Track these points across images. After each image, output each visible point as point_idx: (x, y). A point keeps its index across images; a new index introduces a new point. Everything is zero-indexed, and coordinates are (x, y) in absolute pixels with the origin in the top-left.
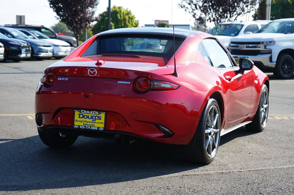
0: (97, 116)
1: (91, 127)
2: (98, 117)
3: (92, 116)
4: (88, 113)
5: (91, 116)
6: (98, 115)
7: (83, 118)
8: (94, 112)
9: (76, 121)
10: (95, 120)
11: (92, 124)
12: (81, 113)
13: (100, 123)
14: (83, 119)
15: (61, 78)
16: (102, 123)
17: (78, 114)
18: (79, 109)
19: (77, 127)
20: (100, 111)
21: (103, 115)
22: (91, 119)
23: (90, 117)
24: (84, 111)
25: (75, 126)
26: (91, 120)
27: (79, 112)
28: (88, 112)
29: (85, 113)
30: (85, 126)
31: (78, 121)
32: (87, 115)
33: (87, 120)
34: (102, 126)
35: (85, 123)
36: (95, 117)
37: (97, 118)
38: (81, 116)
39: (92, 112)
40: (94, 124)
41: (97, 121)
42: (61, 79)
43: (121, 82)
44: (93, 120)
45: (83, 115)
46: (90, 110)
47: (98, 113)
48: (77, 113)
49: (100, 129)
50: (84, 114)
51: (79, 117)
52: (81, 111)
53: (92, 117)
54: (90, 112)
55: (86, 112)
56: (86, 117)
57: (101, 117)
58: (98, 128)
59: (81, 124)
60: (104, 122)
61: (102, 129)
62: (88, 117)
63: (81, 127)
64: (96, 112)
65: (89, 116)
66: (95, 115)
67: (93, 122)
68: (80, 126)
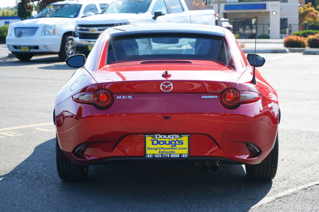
0: (177, 140)
1: (170, 155)
2: (179, 142)
3: (171, 140)
4: (165, 138)
5: (169, 141)
6: (179, 139)
7: (159, 144)
8: (173, 136)
9: (149, 148)
10: (175, 146)
11: (171, 150)
12: (155, 138)
13: (182, 149)
14: (159, 146)
15: (120, 97)
16: (185, 148)
17: (151, 140)
18: (152, 134)
19: (151, 156)
20: (181, 134)
21: (185, 139)
22: (169, 144)
23: (167, 143)
24: (159, 135)
25: (148, 156)
26: (169, 146)
27: (152, 137)
28: (165, 136)
29: (160, 138)
30: (162, 155)
31: (151, 149)
32: (164, 140)
33: (165, 146)
34: (185, 152)
35: (162, 150)
36: (175, 141)
37: (177, 143)
38: (155, 142)
39: (170, 136)
40: (174, 150)
41: (178, 146)
42: (122, 97)
43: (206, 97)
44: (171, 146)
45: (157, 140)
46: (167, 134)
47: (178, 137)
48: (149, 139)
49: (184, 156)
50: (159, 140)
51: (153, 144)
52: (155, 136)
53: (170, 143)
54: (167, 136)
55: (163, 137)
56: (162, 143)
57: (183, 141)
58: (180, 155)
59: (156, 152)
60: (187, 147)
61: (186, 156)
62: (165, 143)
63: (156, 156)
64: (176, 136)
65: (166, 141)
66: (175, 140)
67: (172, 149)
68: (155, 154)
